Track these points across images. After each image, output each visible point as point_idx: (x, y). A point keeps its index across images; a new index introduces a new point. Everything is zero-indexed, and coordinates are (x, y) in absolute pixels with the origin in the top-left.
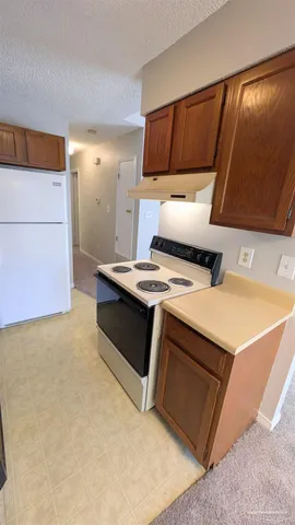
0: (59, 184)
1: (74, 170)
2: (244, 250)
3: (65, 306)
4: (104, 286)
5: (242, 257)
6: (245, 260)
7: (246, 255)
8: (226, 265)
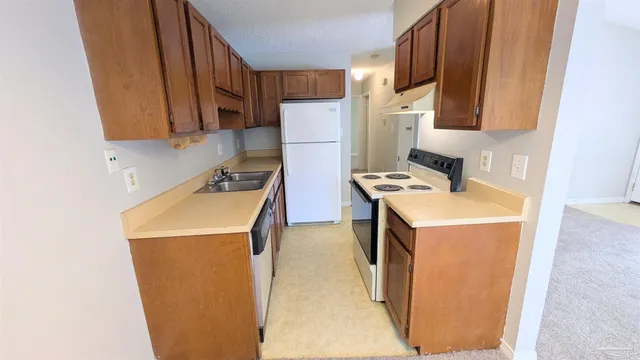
0: (334, 110)
1: (365, 94)
2: (484, 153)
3: (337, 218)
4: (356, 194)
5: (482, 160)
6: (484, 164)
7: (486, 158)
8: (469, 172)
